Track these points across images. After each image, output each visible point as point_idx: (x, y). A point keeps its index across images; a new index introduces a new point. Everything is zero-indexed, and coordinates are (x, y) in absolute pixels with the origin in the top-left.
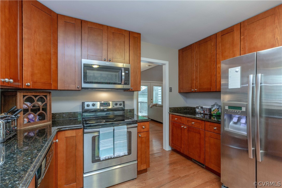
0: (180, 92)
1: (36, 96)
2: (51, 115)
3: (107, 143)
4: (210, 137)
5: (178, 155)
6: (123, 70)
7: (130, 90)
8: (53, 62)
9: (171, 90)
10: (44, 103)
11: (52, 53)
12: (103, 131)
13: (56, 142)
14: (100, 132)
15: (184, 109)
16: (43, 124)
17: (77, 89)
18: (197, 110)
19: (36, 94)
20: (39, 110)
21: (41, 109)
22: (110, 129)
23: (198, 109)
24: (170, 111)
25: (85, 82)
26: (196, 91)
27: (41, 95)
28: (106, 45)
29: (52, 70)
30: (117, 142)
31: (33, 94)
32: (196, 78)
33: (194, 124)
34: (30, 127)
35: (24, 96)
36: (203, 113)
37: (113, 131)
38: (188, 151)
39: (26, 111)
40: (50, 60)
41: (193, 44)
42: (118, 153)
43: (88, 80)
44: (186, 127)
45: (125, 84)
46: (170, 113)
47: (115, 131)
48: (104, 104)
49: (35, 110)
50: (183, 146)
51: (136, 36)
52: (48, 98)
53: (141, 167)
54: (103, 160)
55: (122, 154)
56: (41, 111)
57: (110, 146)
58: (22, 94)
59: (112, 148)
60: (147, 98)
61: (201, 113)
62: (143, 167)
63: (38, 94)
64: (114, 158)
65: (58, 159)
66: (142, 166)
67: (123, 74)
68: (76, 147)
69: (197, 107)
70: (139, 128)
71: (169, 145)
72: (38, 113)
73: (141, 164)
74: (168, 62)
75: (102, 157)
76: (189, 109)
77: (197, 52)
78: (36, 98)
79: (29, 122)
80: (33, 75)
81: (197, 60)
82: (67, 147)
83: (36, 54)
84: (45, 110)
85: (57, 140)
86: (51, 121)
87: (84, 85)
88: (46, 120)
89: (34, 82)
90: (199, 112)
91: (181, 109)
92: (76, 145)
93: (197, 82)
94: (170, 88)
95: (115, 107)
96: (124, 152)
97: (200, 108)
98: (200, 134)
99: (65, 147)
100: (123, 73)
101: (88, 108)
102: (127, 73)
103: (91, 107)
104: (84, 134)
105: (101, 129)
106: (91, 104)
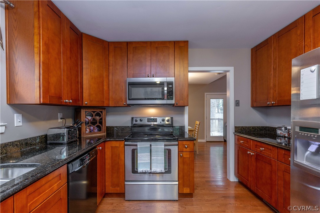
0: (253, 106)
1: (94, 112)
2: (106, 127)
3: (144, 157)
4: (285, 171)
5: (245, 189)
6: (166, 84)
7: (176, 105)
8: (105, 84)
9: (237, 103)
10: (100, 118)
11: (104, 76)
12: (140, 145)
13: (100, 149)
14: (138, 145)
15: (261, 130)
16: (99, 134)
17: (124, 106)
18: (279, 132)
19: (94, 110)
20: (96, 123)
21: (98, 122)
22: (147, 144)
23: (281, 130)
24: (236, 131)
25: (129, 99)
26: (274, 105)
27: (98, 111)
28: (150, 61)
29: (104, 90)
30: (154, 158)
31: (92, 110)
32: (274, 86)
33: (263, 150)
34: (90, 136)
35: (86, 112)
36: (287, 137)
37: (150, 146)
38: (256, 187)
39: (87, 123)
40: (103, 82)
41: (270, 38)
42: (155, 169)
43: (133, 97)
44: (253, 154)
45: (168, 99)
46: (235, 134)
47: (152, 146)
48: (151, 120)
49: (94, 123)
50: (249, 179)
51: (182, 45)
52: (103, 114)
53: (183, 190)
54: (140, 173)
55: (158, 170)
56: (98, 124)
57: (147, 160)
58: (84, 110)
59: (149, 162)
60: (222, 114)
61: (285, 137)
62: (187, 191)
63: (96, 110)
64: (150, 173)
65: (106, 164)
66: (185, 188)
67: (166, 89)
68: (119, 156)
69: (278, 127)
70: (180, 147)
71: (235, 175)
72: (96, 125)
73: (184, 186)
74: (233, 67)
75: (140, 170)
76: (269, 130)
77: (275, 48)
78: (94, 113)
79: (90, 132)
80: (90, 95)
81: (275, 59)
82: (112, 155)
83: (92, 79)
84: (101, 123)
85: (101, 148)
86: (106, 132)
87: (129, 102)
88: (102, 131)
89: (91, 101)
90: (282, 135)
91: (256, 129)
92: (119, 155)
93: (275, 91)
94: (236, 101)
95: (162, 123)
96: (161, 169)
97: (283, 129)
98: (271, 165)
99: (111, 155)
100: (166, 87)
101: (137, 123)
102: (170, 87)
103: (139, 122)
104: (125, 146)
105: (138, 143)
106: (138, 120)
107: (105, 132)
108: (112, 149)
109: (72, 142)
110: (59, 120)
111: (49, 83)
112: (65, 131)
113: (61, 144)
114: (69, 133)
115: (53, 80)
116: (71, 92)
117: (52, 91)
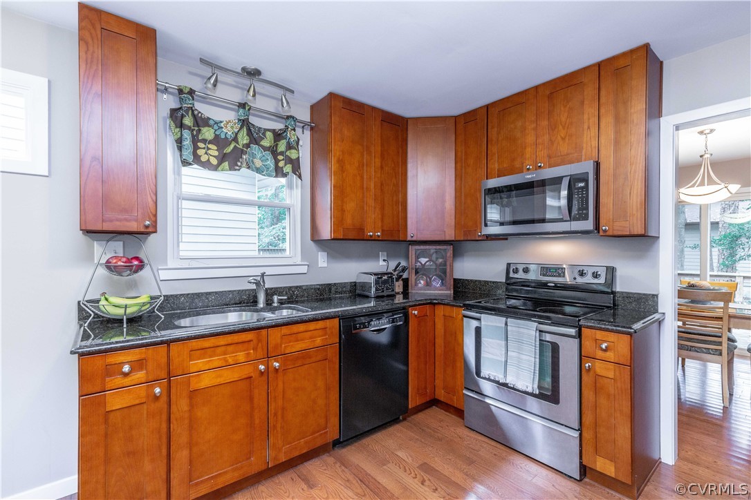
2: (452, 280)
3: (494, 348)
12: (483, 321)
30: (515, 355)
35: (416, 250)
37: (503, 326)
42: (514, 379)
45: (578, 218)
47: (509, 329)
48: (549, 271)
55: (519, 384)
56: (438, 272)
57: (498, 356)
58: (414, 248)
59: (501, 361)
68: (456, 336)
70: (587, 343)
75: (485, 371)
82: (445, 331)
86: (452, 290)
88: (444, 287)
92: (455, 333)
95: (580, 280)
96: (526, 384)
99: (443, 331)
101: (516, 276)
102: (582, 188)
103: (521, 275)
104: (464, 318)
105: (483, 316)
106: (521, 268)
107: (450, 290)
108: (445, 319)
109: (383, 297)
110: (382, 263)
111: (343, 211)
112: (372, 279)
113: (367, 297)
114: (377, 282)
115: (350, 206)
116: (382, 220)
117: (349, 221)
